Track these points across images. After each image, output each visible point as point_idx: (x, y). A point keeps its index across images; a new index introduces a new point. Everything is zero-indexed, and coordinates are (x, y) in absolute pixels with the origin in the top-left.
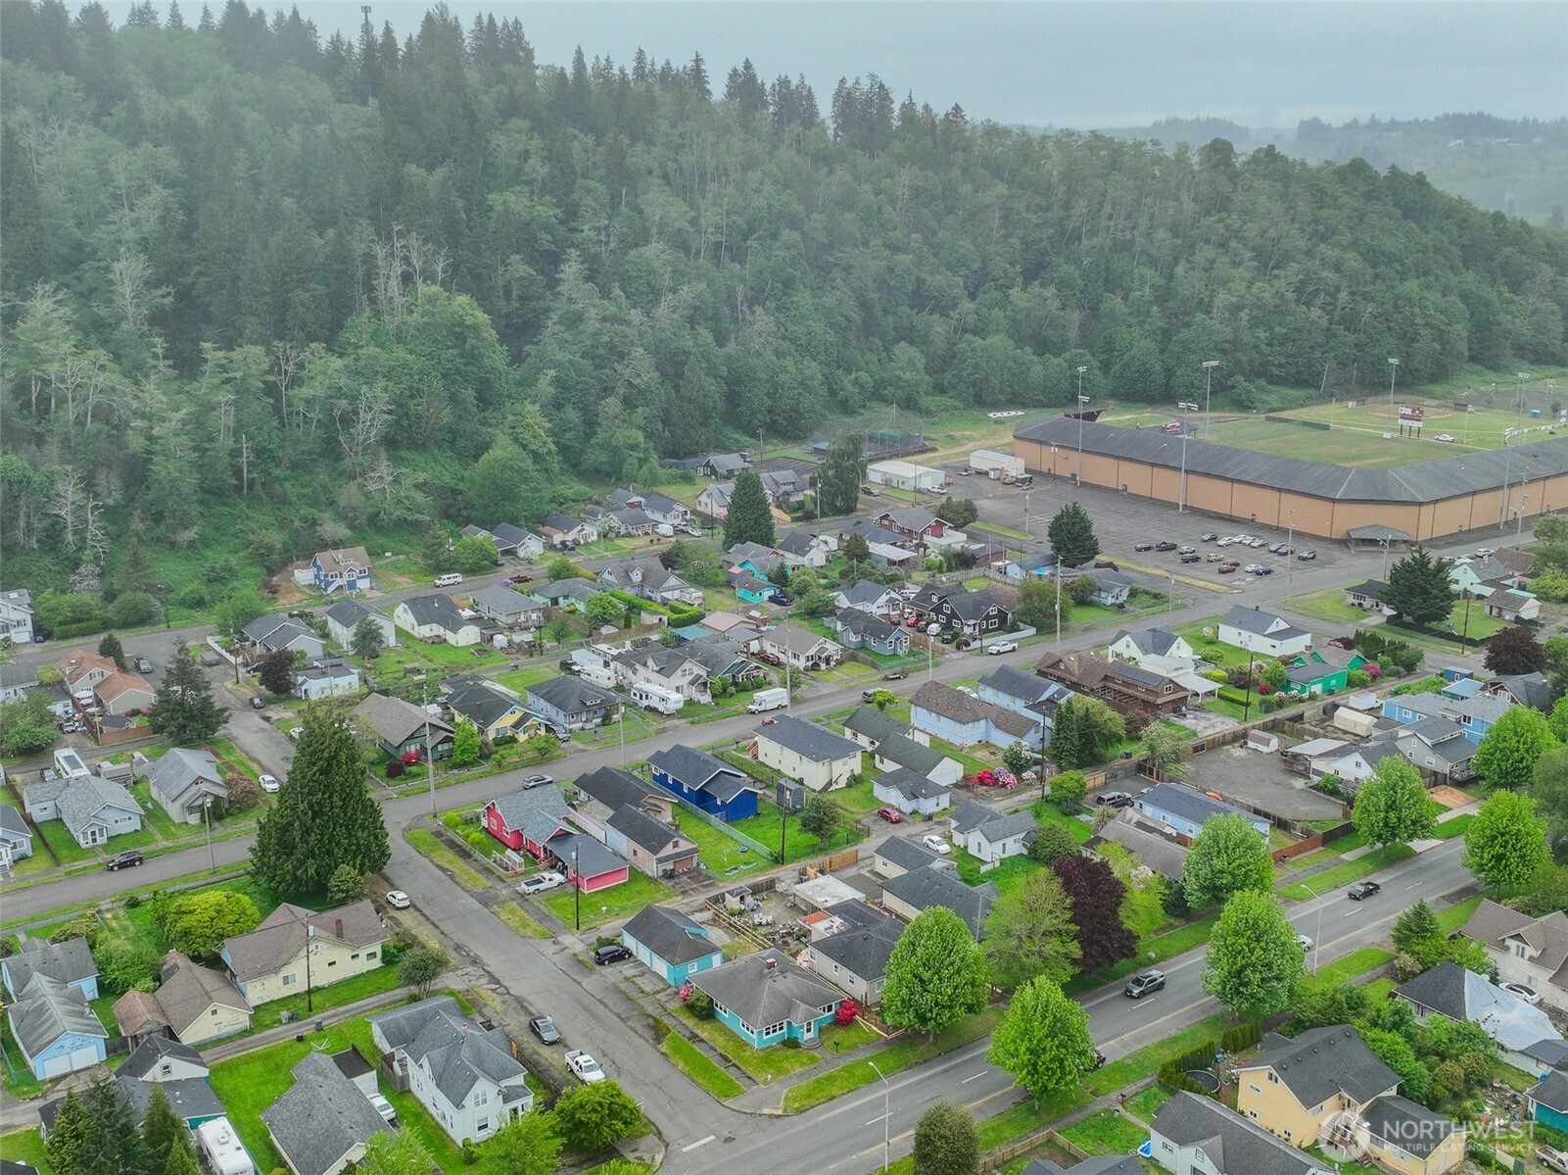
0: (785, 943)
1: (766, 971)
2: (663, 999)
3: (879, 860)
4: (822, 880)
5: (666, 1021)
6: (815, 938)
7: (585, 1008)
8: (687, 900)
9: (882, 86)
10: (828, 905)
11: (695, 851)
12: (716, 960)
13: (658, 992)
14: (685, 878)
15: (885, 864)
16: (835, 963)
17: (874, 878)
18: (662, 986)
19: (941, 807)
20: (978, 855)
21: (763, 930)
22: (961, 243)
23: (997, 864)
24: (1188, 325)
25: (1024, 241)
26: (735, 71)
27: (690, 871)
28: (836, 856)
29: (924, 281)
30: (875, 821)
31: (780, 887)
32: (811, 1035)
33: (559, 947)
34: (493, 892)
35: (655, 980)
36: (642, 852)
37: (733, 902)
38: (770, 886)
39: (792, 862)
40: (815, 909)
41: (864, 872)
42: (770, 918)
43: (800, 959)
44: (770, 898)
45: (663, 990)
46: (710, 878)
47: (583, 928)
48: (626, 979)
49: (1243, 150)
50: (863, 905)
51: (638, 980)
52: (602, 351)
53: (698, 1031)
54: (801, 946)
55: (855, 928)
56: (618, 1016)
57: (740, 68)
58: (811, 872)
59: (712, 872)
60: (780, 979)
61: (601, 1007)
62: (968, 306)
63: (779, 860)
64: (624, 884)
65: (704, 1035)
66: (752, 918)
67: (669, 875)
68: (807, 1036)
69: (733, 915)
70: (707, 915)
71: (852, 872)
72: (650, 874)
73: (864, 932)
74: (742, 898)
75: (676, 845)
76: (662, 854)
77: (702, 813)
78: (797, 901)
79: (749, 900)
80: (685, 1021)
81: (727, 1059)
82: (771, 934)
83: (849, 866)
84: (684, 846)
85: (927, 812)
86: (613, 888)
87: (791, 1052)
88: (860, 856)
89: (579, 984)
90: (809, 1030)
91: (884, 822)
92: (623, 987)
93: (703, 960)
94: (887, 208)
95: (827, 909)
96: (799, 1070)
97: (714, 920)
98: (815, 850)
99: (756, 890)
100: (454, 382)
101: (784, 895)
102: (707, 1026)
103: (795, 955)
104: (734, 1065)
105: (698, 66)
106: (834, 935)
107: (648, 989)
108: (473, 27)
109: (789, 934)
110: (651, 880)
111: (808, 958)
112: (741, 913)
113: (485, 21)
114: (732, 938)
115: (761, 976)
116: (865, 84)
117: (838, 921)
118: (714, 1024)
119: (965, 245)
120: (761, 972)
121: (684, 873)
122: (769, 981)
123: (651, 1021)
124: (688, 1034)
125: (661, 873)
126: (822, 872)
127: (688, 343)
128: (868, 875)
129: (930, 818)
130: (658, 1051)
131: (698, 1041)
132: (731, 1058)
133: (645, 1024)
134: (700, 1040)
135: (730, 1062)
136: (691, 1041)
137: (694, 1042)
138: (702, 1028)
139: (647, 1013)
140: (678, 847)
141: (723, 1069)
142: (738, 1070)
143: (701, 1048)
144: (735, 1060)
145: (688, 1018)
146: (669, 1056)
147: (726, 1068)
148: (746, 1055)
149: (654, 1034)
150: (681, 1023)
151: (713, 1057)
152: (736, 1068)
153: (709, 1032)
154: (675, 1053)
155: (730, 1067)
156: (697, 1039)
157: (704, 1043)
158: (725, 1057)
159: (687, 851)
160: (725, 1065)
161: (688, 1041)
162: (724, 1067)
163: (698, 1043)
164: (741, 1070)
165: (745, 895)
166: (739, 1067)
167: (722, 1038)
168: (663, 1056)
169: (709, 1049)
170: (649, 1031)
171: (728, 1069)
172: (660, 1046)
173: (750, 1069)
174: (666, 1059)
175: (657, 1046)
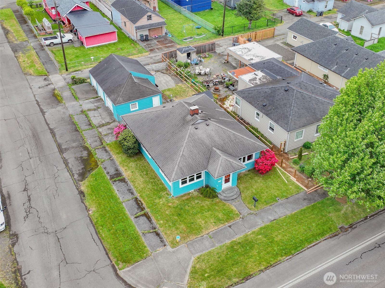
0: (216, 89)
1: (189, 117)
2: (104, 133)
3: (291, 34)
4: (249, 45)
5: (99, 155)
6: (240, 87)
7: (36, 137)
8: (152, 55)
10: (253, 62)
11: (164, 23)
12: (156, 101)
13: (103, 125)
14: (155, 41)
15: (295, 37)
16: (256, 111)
17: (286, 47)
18: (108, 120)
19: (328, 8)
20: (360, 36)
21: (200, 79)
23: (376, 41)
27: (160, 37)
28: (260, 33)
30: (285, 15)
31: (218, 50)
32: (229, 184)
33: (46, 83)
34: (25, 43)
35: (105, 114)
36: (129, 23)
37: (182, 58)
38: (212, 49)
39: (229, 34)
40: (242, 65)
41: (279, 43)
42: (208, 70)
43: (227, 104)
44: (210, 56)
45: (108, 123)
46: (172, 42)
47: (70, 70)
48: (82, 112)
50: (281, 63)
51: (91, 114)
53: (122, 169)
54: (229, 93)
55: (275, 81)
56: (59, 146)
58: (241, 39)
59: (173, 39)
60: (202, 126)
61: (50, 136)
63: (220, 32)
64: (114, 44)
65: (126, 174)
66: (195, 70)
67: (145, 39)
68: (225, 186)
69: (180, 66)
70: (162, 65)
71: (270, 42)
72: (132, 37)
73: (284, 84)
74: (189, 55)
75: (150, 18)
76: (139, 24)
77: (177, 7)
78: (230, 60)
79: (194, 56)
80: (114, 157)
81: (140, 206)
82: (207, 82)
83: (268, 39)
84: (155, 20)
85: (320, 10)
86: (106, 46)
87: (207, 202)
88: (276, 33)
89: (43, 113)
90: (227, 181)
91: (291, 16)
92: (76, 119)
93: (145, 100)
95: (252, 65)
96: (213, 229)
97: (167, 70)
98: (245, 28)
99: (200, 51)
101: (220, 55)
102: (132, 164)
103: (223, 100)
104: (146, 215)
106: (257, 86)
107: (95, 121)
109: (221, 83)
110: (133, 42)
111: (234, 103)
112: (186, 66)
114: (177, 83)
115: (184, 122)
117: (260, 74)
118: (140, 163)
120: (184, 119)
121: (156, 38)
122: (191, 129)
123: (85, 154)
124: (112, 171)
125: (139, 38)
126: (249, 40)
128: (282, 45)
129: (321, 14)
130: (78, 189)
131: (119, 180)
132: (145, 206)
133: (79, 156)
134: (121, 179)
135: (143, 209)
136: (113, 180)
137: (115, 181)
138: (127, 166)
139: (85, 145)
140: (151, 19)
141: (134, 217)
142: (148, 221)
143: (120, 189)
144: (149, 209)
145: (118, 153)
146: (86, 195)
147: (136, 217)
148: (161, 203)
149: (82, 169)
150: (110, 158)
151: (129, 202)
152: (147, 219)
153: (132, 170)
154: (92, 192)
155: (141, 215)
156: (119, 178)
157: (124, 183)
158: (139, 204)
159: (159, 23)
160: (137, 213)
161: (110, 180)
162: (135, 216)
163: (119, 183)
164: (151, 222)
165: (192, 53)
166: (151, 218)
167: (142, 180)
168: (80, 195)
169: (126, 191)
170: (79, 164)
171: (138, 219)
172: (82, 182)
173: (162, 222)
174: (81, 199)
175: (80, 182)
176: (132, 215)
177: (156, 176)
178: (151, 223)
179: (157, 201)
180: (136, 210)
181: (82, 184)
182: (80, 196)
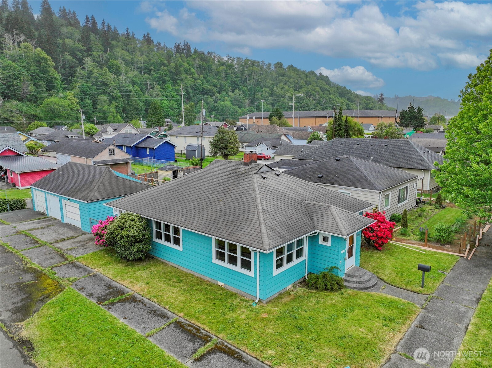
1: (244, 168)
2: (67, 247)
5: (63, 274)
9: (188, 44)
13: (63, 240)
18: (71, 234)
22: (214, 80)
24: (279, 102)
25: (231, 81)
26: (144, 35)
29: (204, 88)
35: (63, 230)
45: (73, 237)
48: (18, 232)
49: (285, 66)
52: (99, 83)
53: (122, 284)
57: (146, 35)
62: (217, 95)
65: (133, 288)
76: (98, 158)
80: (98, 271)
81: (195, 335)
84: (119, 155)
90: (350, 252)
94: (192, 69)
100: (36, 79)
102: (142, 273)
105: (133, 36)
108: (58, 11)
113: (62, 8)
115: (238, 175)
116: (183, 44)
119: (215, 81)
123: (28, 277)
124: (100, 291)
127: (131, 88)
130: (11, 338)
131: (120, 301)
132: (209, 330)
133: (13, 283)
134: (126, 299)
135: (205, 339)
136: (107, 303)
137: (113, 304)
138: (131, 277)
139: (28, 266)
140: (113, 154)
141: (192, 361)
142: (235, 361)
143: (129, 315)
144: (222, 334)
145: (105, 265)
146: (37, 346)
147: (199, 359)
148: (243, 317)
149: (22, 300)
150: (88, 274)
151: (162, 333)
152: (229, 356)
153: (146, 281)
154: (56, 334)
155: (209, 352)
156: (120, 297)
157: (135, 304)
158: (191, 331)
159: (123, 159)
160: (196, 350)
161: (99, 304)
162: (194, 356)
163: (122, 305)
164: (245, 360)
165: (178, 172)
166: (237, 353)
167: (175, 290)
168: (18, 350)
169: (148, 316)
170: (14, 295)
171: (204, 362)
172: (23, 323)
173: (271, 352)
174: (23, 356)
175: (17, 323)
176: (184, 357)
177: (200, 280)
178: (244, 362)
179: (231, 315)
180: (191, 345)
181: (24, 326)
182: (20, 352)
